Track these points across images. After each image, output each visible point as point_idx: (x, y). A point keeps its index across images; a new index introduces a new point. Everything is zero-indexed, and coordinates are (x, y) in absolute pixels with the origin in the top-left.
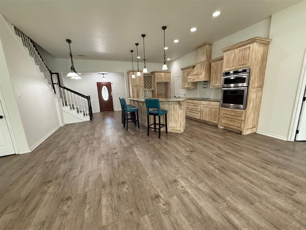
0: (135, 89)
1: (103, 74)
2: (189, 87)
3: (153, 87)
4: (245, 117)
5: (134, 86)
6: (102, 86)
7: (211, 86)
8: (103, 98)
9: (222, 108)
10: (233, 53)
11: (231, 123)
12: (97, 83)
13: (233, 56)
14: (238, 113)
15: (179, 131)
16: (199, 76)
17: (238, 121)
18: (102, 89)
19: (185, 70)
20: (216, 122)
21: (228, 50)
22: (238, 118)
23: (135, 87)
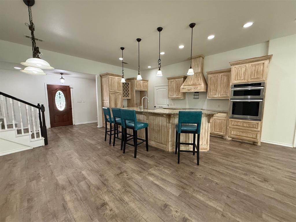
0: (113, 97)
1: (62, 74)
2: (179, 97)
3: (130, 96)
4: (261, 128)
5: (112, 93)
6: (56, 90)
7: (209, 97)
8: (56, 108)
9: (230, 120)
10: (244, 67)
11: (244, 135)
12: (48, 85)
13: (243, 69)
14: (252, 124)
15: (204, 149)
16: (197, 86)
17: (252, 132)
18: (56, 94)
19: (172, 80)
20: (222, 133)
21: (237, 64)
22: (253, 129)
23: (113, 95)
